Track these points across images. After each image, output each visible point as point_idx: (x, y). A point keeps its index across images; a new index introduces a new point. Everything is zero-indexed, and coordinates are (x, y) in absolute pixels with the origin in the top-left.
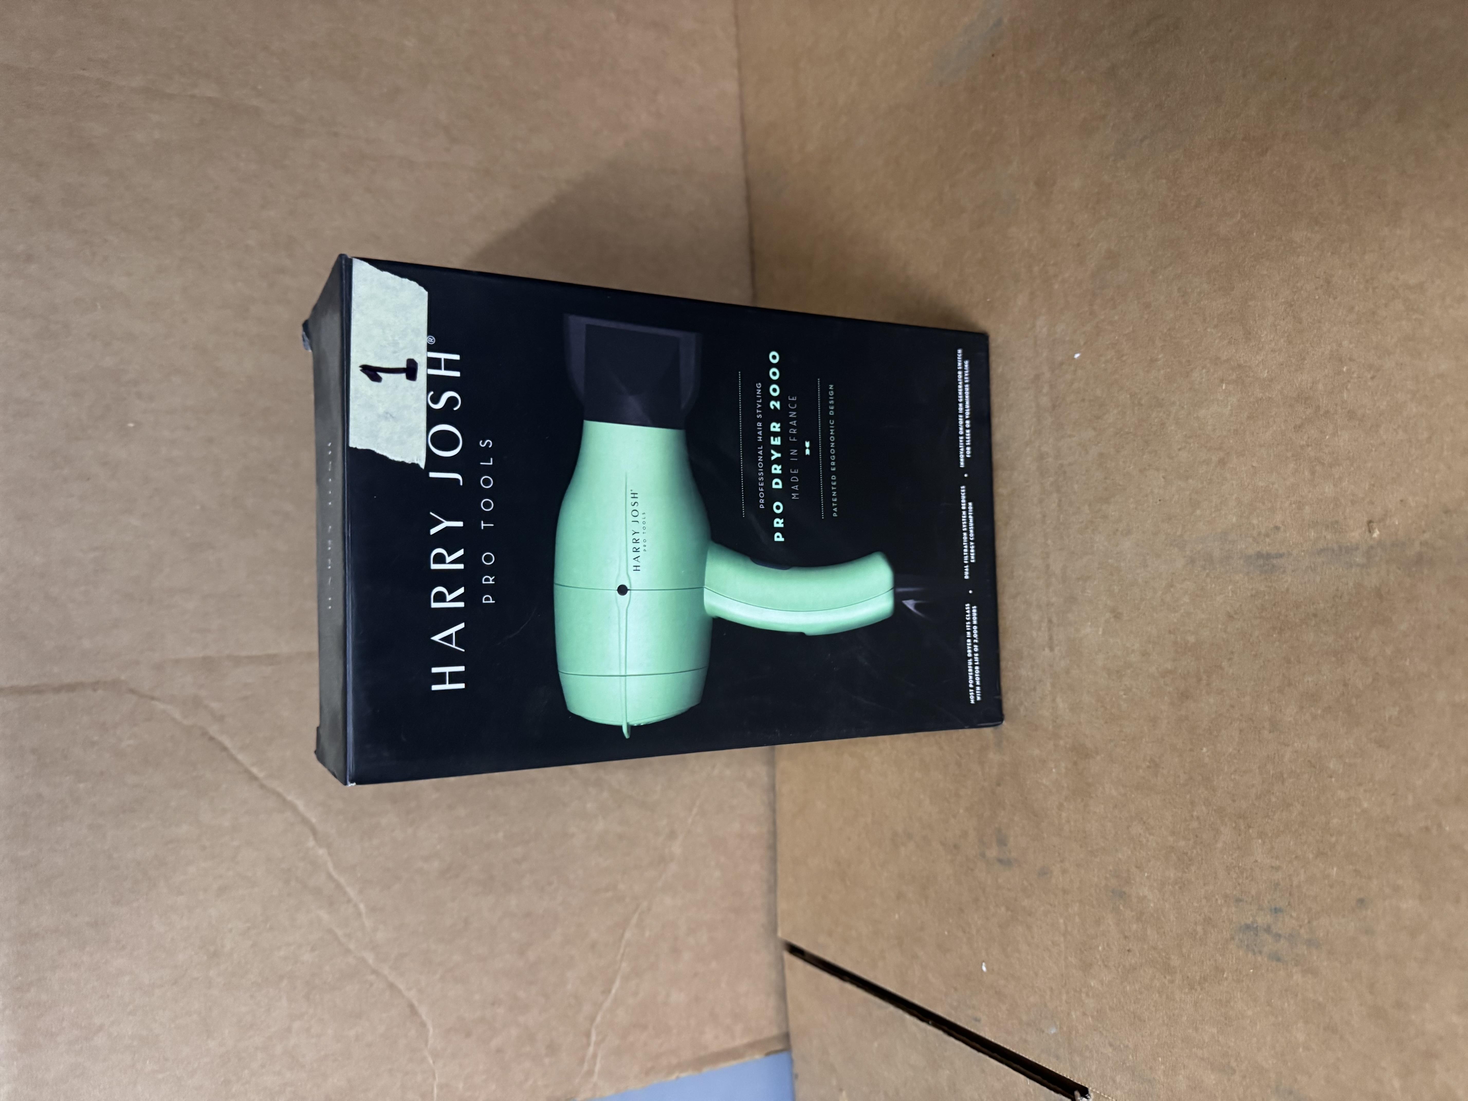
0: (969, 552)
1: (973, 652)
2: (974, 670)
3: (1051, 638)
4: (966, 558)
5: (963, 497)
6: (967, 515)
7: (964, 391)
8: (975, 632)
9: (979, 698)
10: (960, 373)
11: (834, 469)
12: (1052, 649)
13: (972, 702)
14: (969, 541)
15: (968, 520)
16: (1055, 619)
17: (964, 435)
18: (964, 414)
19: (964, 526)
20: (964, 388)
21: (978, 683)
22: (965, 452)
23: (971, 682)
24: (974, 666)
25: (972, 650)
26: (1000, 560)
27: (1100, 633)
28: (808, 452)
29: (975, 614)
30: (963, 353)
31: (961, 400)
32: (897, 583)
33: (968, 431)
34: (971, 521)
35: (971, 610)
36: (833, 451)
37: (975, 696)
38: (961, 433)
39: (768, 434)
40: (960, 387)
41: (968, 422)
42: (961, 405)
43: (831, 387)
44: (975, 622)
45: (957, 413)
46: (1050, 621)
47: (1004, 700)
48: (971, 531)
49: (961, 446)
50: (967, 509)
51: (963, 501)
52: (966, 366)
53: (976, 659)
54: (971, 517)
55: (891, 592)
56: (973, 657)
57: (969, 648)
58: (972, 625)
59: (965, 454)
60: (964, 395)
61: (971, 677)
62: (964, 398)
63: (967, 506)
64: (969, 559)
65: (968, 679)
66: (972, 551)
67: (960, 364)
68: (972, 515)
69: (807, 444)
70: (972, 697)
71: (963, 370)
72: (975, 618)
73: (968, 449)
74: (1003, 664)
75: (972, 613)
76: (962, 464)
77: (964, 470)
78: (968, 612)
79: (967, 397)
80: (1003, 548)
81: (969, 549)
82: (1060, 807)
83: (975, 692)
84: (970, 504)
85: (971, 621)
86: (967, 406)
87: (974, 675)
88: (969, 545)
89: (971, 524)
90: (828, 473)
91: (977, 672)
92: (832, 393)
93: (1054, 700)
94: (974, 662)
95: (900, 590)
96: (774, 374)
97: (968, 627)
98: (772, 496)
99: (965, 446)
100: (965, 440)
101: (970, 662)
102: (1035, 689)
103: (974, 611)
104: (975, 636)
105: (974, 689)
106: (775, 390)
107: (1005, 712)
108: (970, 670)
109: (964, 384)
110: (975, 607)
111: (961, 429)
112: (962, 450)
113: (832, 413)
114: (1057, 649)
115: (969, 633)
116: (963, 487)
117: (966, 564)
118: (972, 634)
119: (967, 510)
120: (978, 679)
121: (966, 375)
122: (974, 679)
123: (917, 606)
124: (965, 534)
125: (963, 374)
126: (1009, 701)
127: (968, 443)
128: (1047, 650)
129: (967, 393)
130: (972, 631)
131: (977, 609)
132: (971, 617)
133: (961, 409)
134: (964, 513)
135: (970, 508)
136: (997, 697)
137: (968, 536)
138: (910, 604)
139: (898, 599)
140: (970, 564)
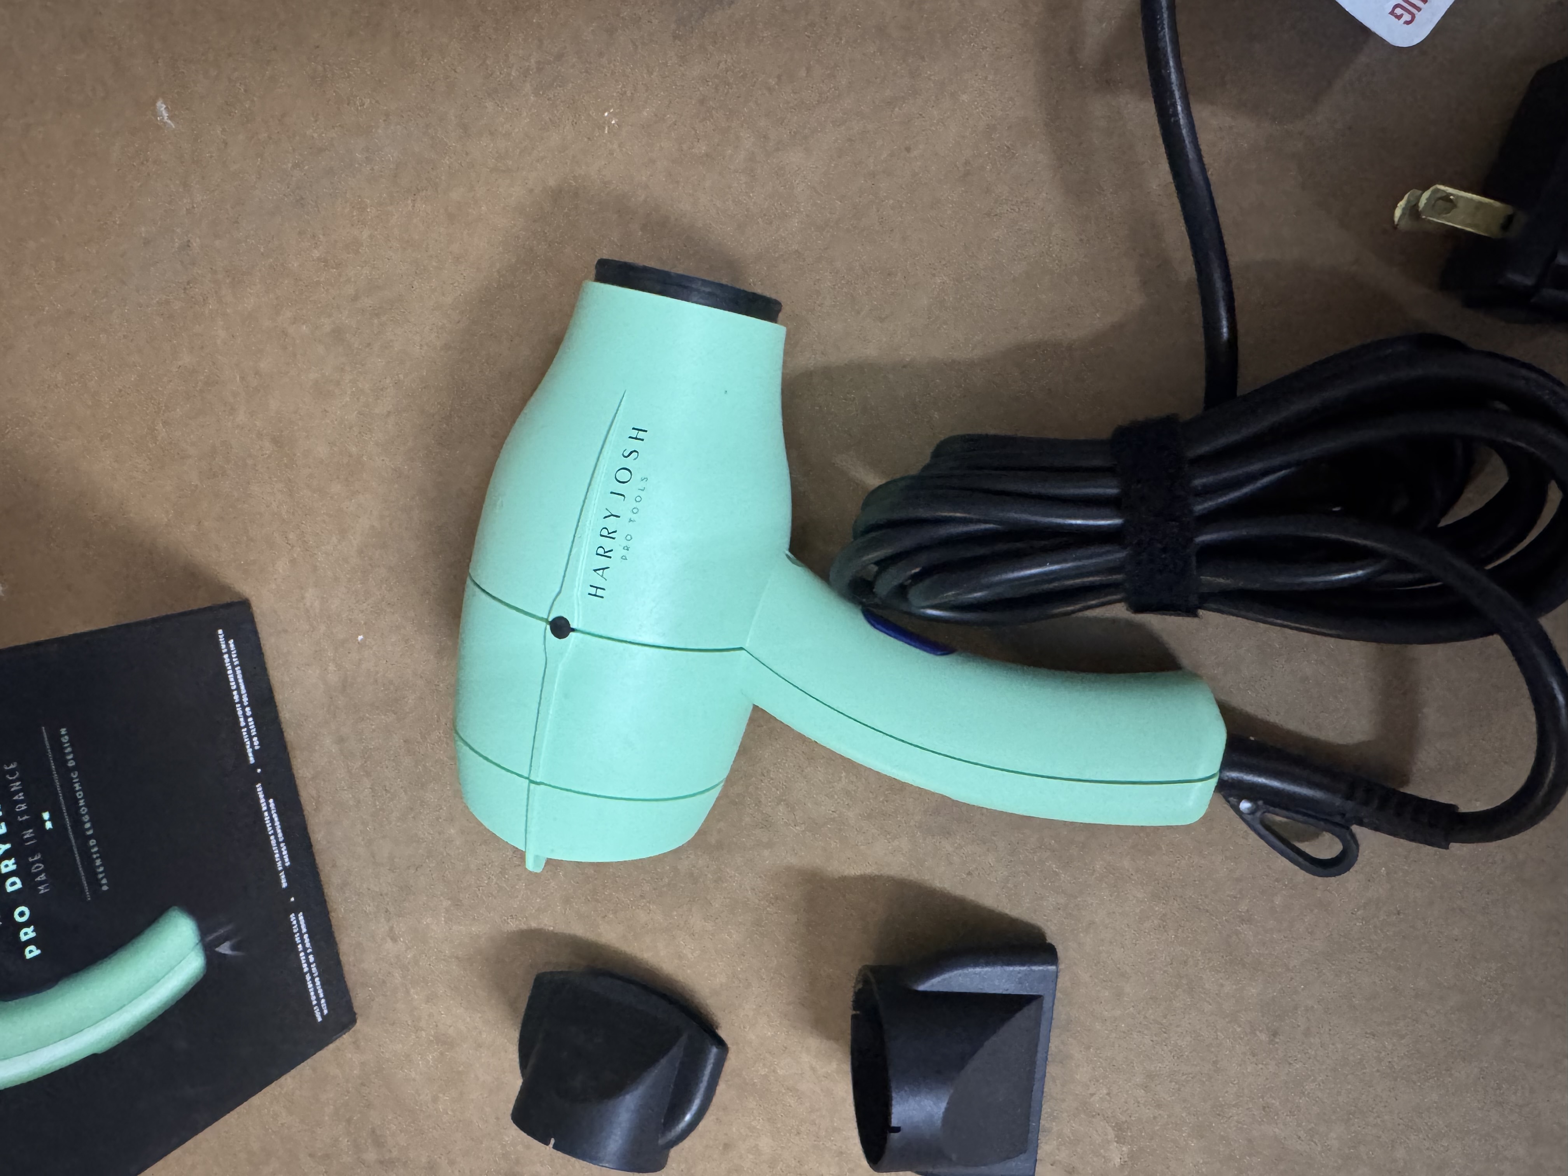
1: (309, 964)
2: (314, 983)
4: (279, 864)
5: (261, 795)
7: (235, 677)
8: (307, 940)
9: (326, 1012)
10: (226, 656)
11: (90, 832)
12: (395, 941)
13: (320, 1019)
14: (278, 843)
15: (272, 820)
17: (247, 726)
18: (241, 702)
19: (269, 829)
20: (234, 672)
21: (321, 995)
23: (313, 998)
24: (313, 979)
28: (49, 825)
30: (225, 632)
31: (234, 687)
32: (204, 931)
33: (250, 719)
34: (276, 819)
36: (84, 810)
37: (321, 1011)
38: (243, 724)
40: (230, 672)
41: (248, 709)
43: (63, 731)
45: (233, 704)
46: (387, 911)
47: (353, 997)
48: (279, 831)
49: (246, 739)
51: (262, 800)
52: (232, 646)
53: (314, 970)
54: (275, 816)
55: (199, 947)
56: (310, 971)
57: (303, 961)
59: (252, 746)
60: (236, 680)
61: (312, 994)
62: (237, 684)
63: (268, 804)
64: (283, 862)
65: (309, 996)
66: (285, 853)
67: (223, 646)
68: (276, 813)
69: (46, 816)
71: (229, 652)
73: (255, 739)
75: (299, 921)
76: (252, 760)
77: (255, 766)
78: (295, 922)
79: (241, 681)
84: (271, 801)
85: (300, 930)
86: (243, 691)
87: (315, 988)
88: (279, 848)
89: (277, 823)
90: (83, 839)
91: (318, 983)
92: (65, 739)
93: (407, 993)
94: (312, 975)
95: (211, 938)
97: (298, 940)
98: (10, 903)
99: (251, 738)
100: (249, 732)
101: (308, 977)
102: (384, 983)
104: (308, 945)
105: (319, 1004)
108: (310, 985)
109: (233, 667)
110: (301, 913)
111: (242, 720)
112: (248, 743)
113: (71, 764)
115: (300, 946)
116: (259, 785)
117: (281, 871)
118: (304, 945)
119: (269, 810)
120: (320, 991)
121: (234, 656)
122: (316, 994)
123: (233, 948)
124: (272, 838)
125: (230, 657)
127: (254, 732)
128: (390, 942)
129: (240, 677)
133: (236, 698)
134: (266, 814)
135: (272, 805)
136: (345, 999)
137: (276, 838)
138: (225, 949)
139: (209, 948)
140: (285, 869)
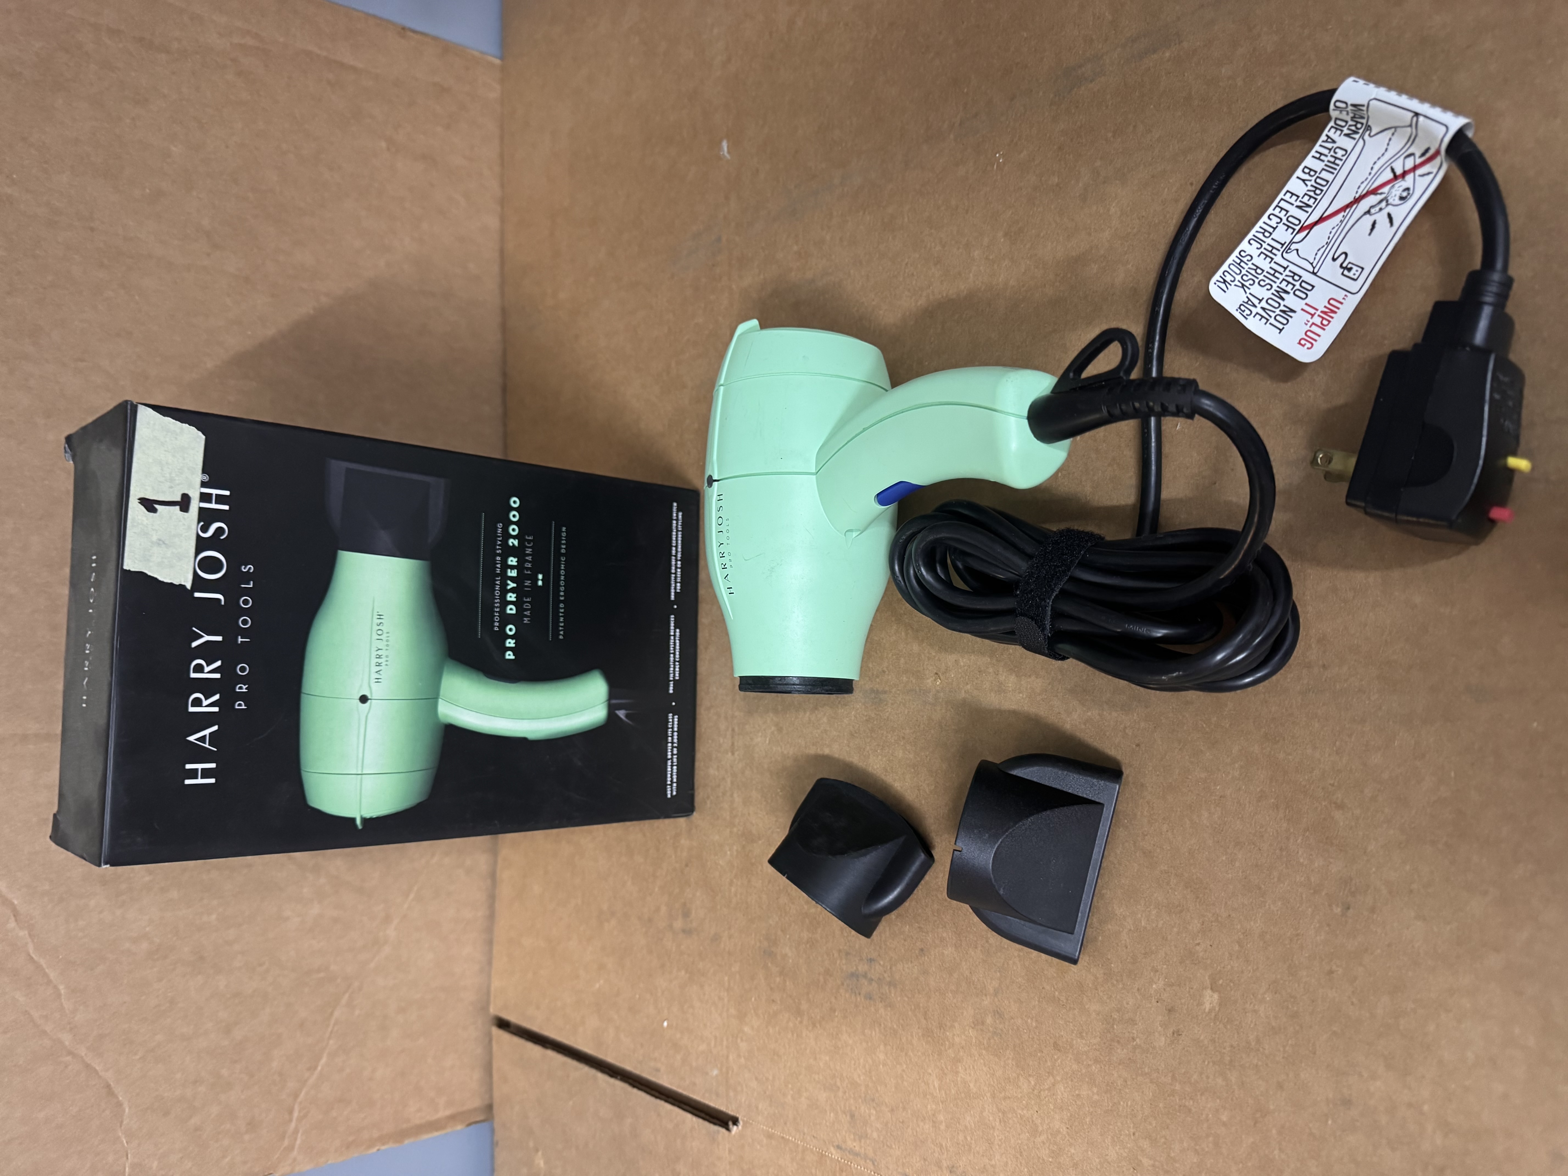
0: (674, 671)
1: (672, 755)
2: (672, 769)
3: (733, 744)
4: (672, 675)
5: (672, 624)
6: (675, 640)
7: (677, 538)
8: (675, 737)
9: (674, 793)
10: (674, 522)
11: (562, 598)
12: (733, 754)
13: (669, 796)
14: (675, 661)
15: (675, 644)
16: (736, 729)
17: (675, 573)
18: (676, 556)
19: (672, 649)
20: (677, 535)
21: (675, 780)
22: (676, 587)
23: (669, 779)
24: (672, 766)
25: (672, 752)
26: (699, 677)
27: (767, 742)
28: (540, 583)
29: (676, 723)
30: (678, 506)
31: (674, 545)
32: (611, 695)
33: (679, 570)
34: (678, 644)
35: (673, 719)
36: (562, 583)
37: (672, 791)
38: (673, 571)
39: (506, 567)
40: (674, 533)
41: (679, 563)
42: (674, 548)
43: (564, 529)
44: (676, 729)
45: (671, 555)
46: (733, 730)
47: (696, 794)
48: (677, 653)
49: (673, 582)
50: (675, 634)
51: (672, 628)
52: (680, 517)
53: (675, 760)
54: (678, 642)
55: (606, 703)
56: (672, 759)
57: (669, 750)
58: (673, 732)
59: (675, 589)
60: (677, 540)
61: (669, 776)
62: (677, 543)
63: (675, 632)
64: (674, 676)
65: (666, 777)
66: (677, 669)
67: (675, 515)
68: (679, 640)
69: (540, 576)
70: (669, 792)
71: (677, 520)
72: (676, 726)
73: (679, 585)
74: (697, 764)
75: (674, 721)
76: (673, 597)
77: (674, 603)
78: (671, 720)
79: (680, 542)
80: (703, 667)
81: (674, 668)
82: (731, 883)
83: (671, 788)
84: (678, 630)
85: (672, 728)
86: (679, 549)
87: (672, 772)
88: (674, 665)
89: (678, 647)
90: (557, 602)
91: (675, 771)
92: (564, 534)
93: (732, 796)
94: (672, 762)
95: (614, 701)
96: (514, 516)
97: (670, 733)
98: (506, 619)
99: (676, 582)
100: (676, 577)
101: (669, 763)
102: (719, 786)
103: (676, 720)
104: (675, 741)
105: (671, 785)
106: (514, 530)
107: (696, 804)
108: (669, 769)
109: (677, 531)
110: (676, 717)
111: (673, 568)
112: (674, 585)
113: (563, 551)
114: (736, 753)
115: (670, 738)
116: (672, 616)
117: (671, 681)
118: (673, 739)
119: (675, 636)
120: (675, 777)
121: (680, 524)
122: (672, 777)
123: (627, 716)
124: (672, 655)
125: (677, 524)
126: (700, 795)
127: (679, 580)
128: (730, 754)
129: (680, 539)
130: (672, 737)
131: (678, 718)
132: (673, 724)
133: (674, 552)
134: (672, 638)
135: (678, 634)
136: (690, 792)
137: (674, 657)
138: (621, 714)
139: (612, 709)
140: (674, 680)
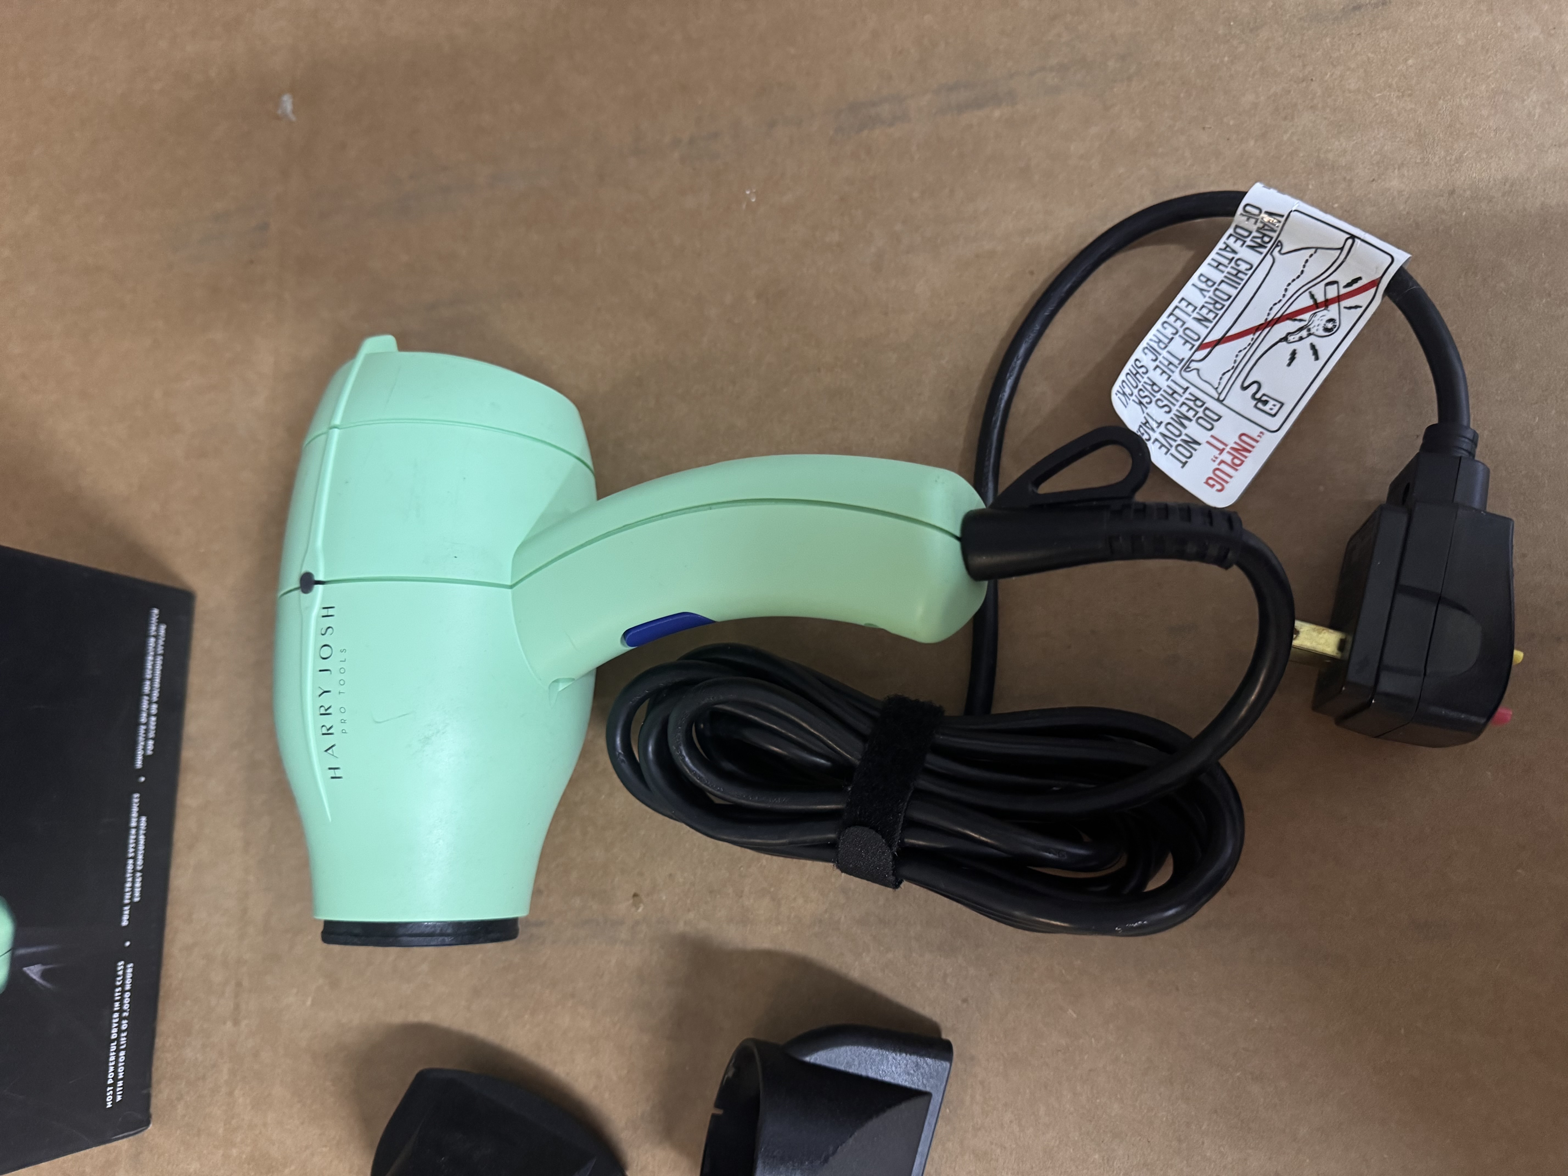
0: (133, 887)
1: (120, 1032)
2: (117, 1057)
4: (127, 896)
5: (135, 809)
6: (137, 834)
7: (154, 666)
8: (127, 1001)
10: (152, 640)
13: (109, 1105)
14: (135, 871)
15: (137, 841)
17: (147, 724)
18: (149, 695)
19: (131, 850)
20: (154, 660)
21: (121, 1076)
22: (145, 747)
23: (111, 1075)
24: (118, 1051)
25: (118, 1028)
29: (129, 976)
30: (160, 614)
31: (148, 677)
32: (18, 941)
33: (153, 719)
34: (142, 842)
35: (125, 969)
37: (114, 1095)
38: (143, 720)
40: (150, 658)
41: (154, 707)
42: (147, 683)
44: (128, 987)
45: (141, 694)
48: (140, 857)
49: (141, 739)
50: (138, 825)
51: (134, 814)
53: (123, 1040)
54: (142, 838)
55: (7, 956)
56: (118, 1039)
57: (115, 1025)
58: (123, 992)
60: (153, 669)
61: (111, 1069)
62: (153, 674)
63: (138, 822)
65: (106, 1073)
66: (138, 885)
67: (153, 628)
68: (145, 834)
70: (109, 1099)
71: (157, 637)
72: (128, 981)
75: (125, 972)
76: (139, 764)
77: (140, 773)
78: (120, 973)
79: (158, 673)
81: (133, 882)
83: (114, 1091)
84: (144, 819)
85: (123, 985)
86: (157, 684)
87: (116, 1063)
88: (134, 877)
89: (141, 847)
91: (122, 1059)
94: (118, 1045)
95: (22, 951)
99: (146, 739)
100: (147, 731)
103: (130, 971)
105: (114, 1085)
108: (112, 1058)
109: (155, 655)
110: (131, 965)
111: (144, 715)
115: (117, 1004)
116: (137, 795)
117: (126, 905)
118: (122, 1005)
119: (137, 828)
120: (121, 1070)
121: (160, 643)
122: (116, 1072)
123: (44, 975)
124: (131, 862)
125: (156, 643)
127: (152, 734)
129: (158, 667)
130: (121, 1001)
131: (133, 968)
132: (124, 979)
133: (147, 689)
134: (133, 831)
136: (145, 1092)
137: (135, 864)
138: (34, 972)
139: (18, 963)
140: (132, 903)
